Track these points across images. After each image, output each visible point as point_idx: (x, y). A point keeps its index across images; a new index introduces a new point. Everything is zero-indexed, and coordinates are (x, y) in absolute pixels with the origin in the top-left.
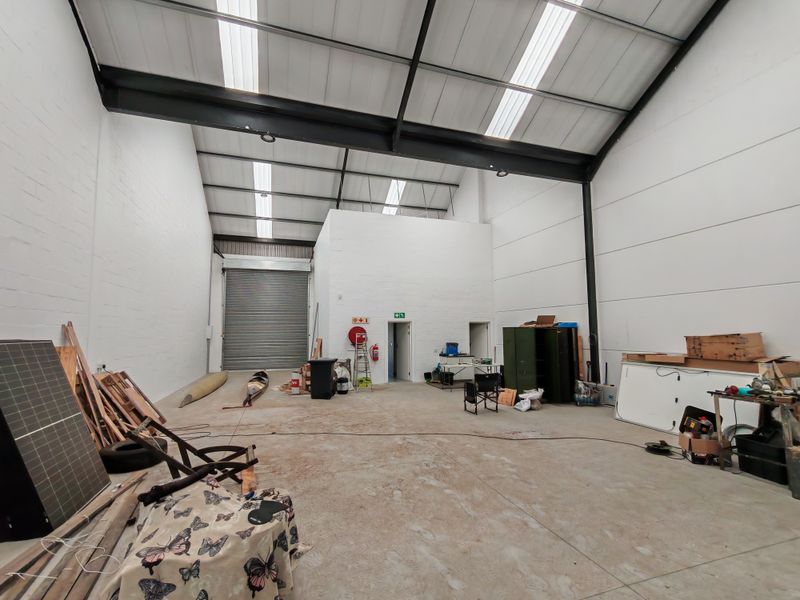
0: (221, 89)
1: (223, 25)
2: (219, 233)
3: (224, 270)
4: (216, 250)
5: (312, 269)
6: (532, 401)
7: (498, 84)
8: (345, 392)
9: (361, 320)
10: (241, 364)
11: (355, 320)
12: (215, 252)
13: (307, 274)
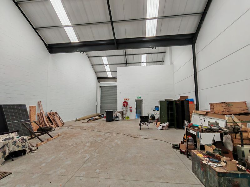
0: (70, 43)
1: (65, 28)
2: (99, 77)
3: (100, 87)
6: (163, 127)
7: (144, 20)
8: (118, 120)
9: (127, 99)
11: (125, 99)
12: (98, 82)
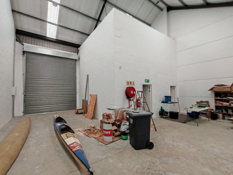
2: (20, 29)
3: (24, 52)
4: (18, 40)
5: (79, 59)
9: (131, 83)
10: (37, 110)
11: (128, 82)
12: (17, 40)
13: (76, 60)
